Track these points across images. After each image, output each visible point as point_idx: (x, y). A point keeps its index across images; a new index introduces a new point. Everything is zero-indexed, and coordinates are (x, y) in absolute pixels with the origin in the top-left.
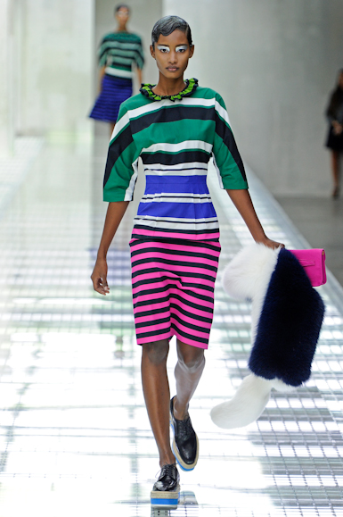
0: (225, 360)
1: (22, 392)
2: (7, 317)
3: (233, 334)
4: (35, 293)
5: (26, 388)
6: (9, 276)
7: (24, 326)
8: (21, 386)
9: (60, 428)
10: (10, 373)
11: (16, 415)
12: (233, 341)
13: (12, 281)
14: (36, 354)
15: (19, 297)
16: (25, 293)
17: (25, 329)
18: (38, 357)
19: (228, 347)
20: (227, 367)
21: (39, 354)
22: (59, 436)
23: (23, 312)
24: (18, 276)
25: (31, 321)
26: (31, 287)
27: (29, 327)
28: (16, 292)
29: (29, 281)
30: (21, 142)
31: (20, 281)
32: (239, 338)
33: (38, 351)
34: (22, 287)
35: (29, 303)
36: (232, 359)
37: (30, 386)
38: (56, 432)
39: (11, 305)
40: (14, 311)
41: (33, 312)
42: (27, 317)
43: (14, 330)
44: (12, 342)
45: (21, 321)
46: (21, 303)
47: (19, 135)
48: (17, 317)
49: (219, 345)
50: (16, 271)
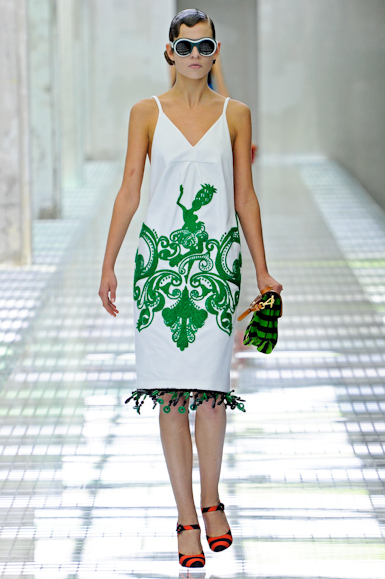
0: (345, 422)
1: (99, 466)
2: (81, 377)
3: (354, 391)
4: (113, 347)
5: (104, 461)
6: (82, 328)
7: (101, 388)
8: (98, 459)
9: (147, 508)
10: (85, 443)
11: (93, 493)
12: (353, 399)
13: (85, 334)
14: (115, 420)
15: (95, 352)
16: (102, 347)
17: (103, 391)
18: (118, 424)
19: (347, 407)
20: (347, 431)
21: (119, 421)
22: (146, 517)
23: (100, 370)
24: (92, 328)
25: (110, 381)
26: (109, 340)
27: (107, 388)
28: (91, 347)
29: (106, 333)
30: (90, 168)
31: (96, 334)
32: (361, 395)
33: (118, 417)
34: (98, 341)
35: (107, 359)
36: (351, 421)
37: (109, 459)
38: (142, 513)
39: (85, 362)
40: (87, 370)
41: (112, 370)
42: (105, 376)
43: (91, 391)
44: (89, 406)
45: (98, 380)
46: (97, 359)
47: (89, 159)
48: (93, 376)
49: (336, 405)
50: (90, 322)
